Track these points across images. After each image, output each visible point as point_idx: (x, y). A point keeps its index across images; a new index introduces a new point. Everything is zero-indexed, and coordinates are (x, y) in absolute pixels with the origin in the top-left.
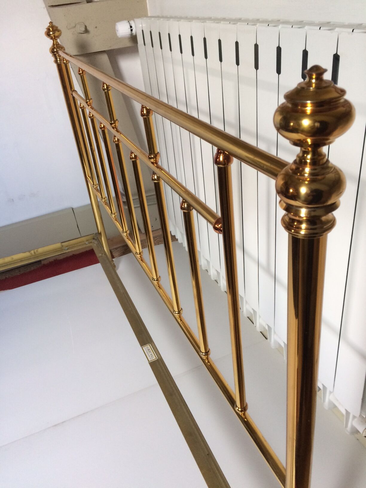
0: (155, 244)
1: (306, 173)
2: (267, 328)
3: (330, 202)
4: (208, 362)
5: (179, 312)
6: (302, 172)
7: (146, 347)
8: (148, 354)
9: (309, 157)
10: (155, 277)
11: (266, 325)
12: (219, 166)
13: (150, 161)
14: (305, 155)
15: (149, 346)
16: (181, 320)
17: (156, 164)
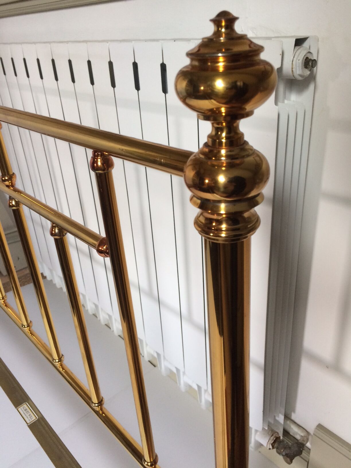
0: (21, 286)
1: (223, 156)
2: (156, 355)
3: (253, 194)
4: (103, 413)
5: (60, 360)
6: (218, 156)
7: (22, 407)
8: (25, 415)
9: (224, 135)
10: (25, 323)
11: (155, 352)
12: (97, 172)
13: (4, 184)
14: (219, 133)
15: (25, 406)
16: (63, 369)
17: (12, 187)
